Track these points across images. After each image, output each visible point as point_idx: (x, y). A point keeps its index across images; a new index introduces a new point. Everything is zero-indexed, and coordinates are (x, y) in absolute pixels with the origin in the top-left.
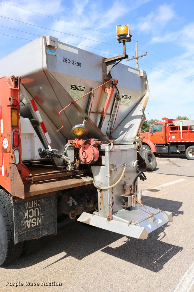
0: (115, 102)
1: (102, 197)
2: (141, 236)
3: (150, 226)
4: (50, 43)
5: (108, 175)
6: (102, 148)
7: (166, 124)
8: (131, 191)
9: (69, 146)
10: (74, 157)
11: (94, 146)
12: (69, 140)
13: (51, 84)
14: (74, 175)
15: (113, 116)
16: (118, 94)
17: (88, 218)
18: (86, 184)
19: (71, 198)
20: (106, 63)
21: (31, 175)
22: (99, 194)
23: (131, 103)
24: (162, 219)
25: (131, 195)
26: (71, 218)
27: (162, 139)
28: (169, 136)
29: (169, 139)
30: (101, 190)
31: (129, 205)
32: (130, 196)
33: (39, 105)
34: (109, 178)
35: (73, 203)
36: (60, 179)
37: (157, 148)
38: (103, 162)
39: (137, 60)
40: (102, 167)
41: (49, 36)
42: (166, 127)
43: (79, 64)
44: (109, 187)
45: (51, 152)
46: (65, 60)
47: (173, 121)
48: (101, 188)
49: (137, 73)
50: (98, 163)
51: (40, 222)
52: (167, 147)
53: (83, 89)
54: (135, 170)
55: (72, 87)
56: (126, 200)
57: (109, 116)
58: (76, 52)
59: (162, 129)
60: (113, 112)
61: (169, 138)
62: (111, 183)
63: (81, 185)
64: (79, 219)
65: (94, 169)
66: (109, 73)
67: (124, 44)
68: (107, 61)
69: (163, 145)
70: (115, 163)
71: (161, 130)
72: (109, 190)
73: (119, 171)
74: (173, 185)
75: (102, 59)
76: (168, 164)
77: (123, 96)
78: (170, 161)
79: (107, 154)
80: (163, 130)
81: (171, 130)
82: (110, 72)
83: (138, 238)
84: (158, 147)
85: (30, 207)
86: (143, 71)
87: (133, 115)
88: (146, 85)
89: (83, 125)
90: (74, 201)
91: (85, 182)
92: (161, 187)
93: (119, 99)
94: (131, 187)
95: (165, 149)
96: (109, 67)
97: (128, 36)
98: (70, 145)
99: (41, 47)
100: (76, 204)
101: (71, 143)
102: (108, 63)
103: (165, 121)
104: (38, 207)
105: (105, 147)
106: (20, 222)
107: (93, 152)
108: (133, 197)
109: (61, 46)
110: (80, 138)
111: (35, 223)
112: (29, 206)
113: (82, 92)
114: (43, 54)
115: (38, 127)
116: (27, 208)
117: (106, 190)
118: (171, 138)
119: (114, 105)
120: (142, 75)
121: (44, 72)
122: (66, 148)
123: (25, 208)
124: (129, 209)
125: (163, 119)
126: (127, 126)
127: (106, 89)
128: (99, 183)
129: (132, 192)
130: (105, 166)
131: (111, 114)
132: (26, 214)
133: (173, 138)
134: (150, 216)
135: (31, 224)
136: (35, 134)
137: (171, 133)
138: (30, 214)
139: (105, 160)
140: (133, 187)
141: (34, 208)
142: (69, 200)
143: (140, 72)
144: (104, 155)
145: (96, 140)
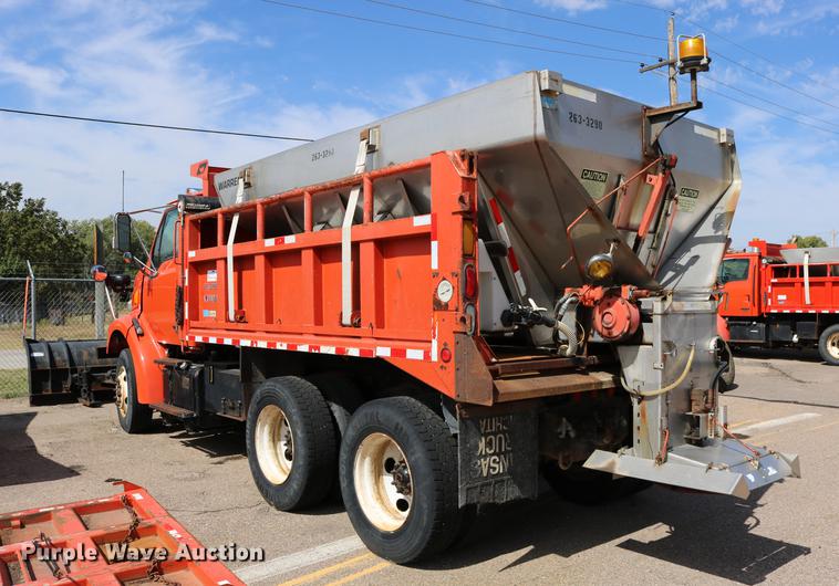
0: (666, 204)
1: (642, 414)
2: (735, 490)
3: (751, 477)
4: (550, 84)
5: (659, 364)
6: (643, 307)
7: (760, 257)
8: (706, 402)
9: (571, 302)
10: (577, 326)
11: (630, 301)
12: (567, 290)
13: (546, 169)
14: (575, 366)
15: (660, 237)
16: (672, 187)
17: (610, 460)
18: (604, 387)
19: (564, 420)
20: (649, 117)
21: (494, 360)
22: (636, 408)
23: (699, 207)
24: (775, 467)
25: (706, 411)
26: (563, 468)
27: (749, 304)
28: (770, 296)
29: (769, 304)
30: (642, 398)
31: (702, 434)
32: (704, 415)
33: (506, 213)
34: (660, 372)
35: (568, 432)
36: (545, 372)
37: (732, 328)
38: (647, 337)
39: (671, 69)
40: (641, 347)
41: (546, 71)
42: (759, 267)
43: (599, 125)
44: (660, 390)
45: (536, 312)
46: (573, 117)
47: (781, 251)
48: (643, 393)
49: (713, 135)
50: (635, 339)
51: (506, 464)
52: (762, 326)
53: (603, 177)
54: (712, 360)
55: (585, 173)
56: (695, 422)
57: (652, 236)
58: (592, 98)
59: (747, 271)
60: (659, 227)
61: (769, 300)
62: (665, 382)
63: (593, 388)
64: (588, 465)
65: (623, 352)
66: (657, 141)
67: (694, 77)
68: (652, 114)
69: (751, 319)
70: (672, 338)
71: (745, 276)
72: (659, 398)
73: (681, 357)
74: (785, 426)
75: (640, 109)
76: (767, 375)
77: (683, 191)
78: (771, 367)
79: (657, 319)
80: (750, 276)
81: (775, 277)
82: (658, 137)
83: (730, 493)
84: (735, 325)
85: (489, 431)
86: (728, 130)
87: (696, 236)
88: (732, 163)
89: (609, 255)
90: (570, 428)
91: (601, 383)
92: (753, 429)
93: (672, 197)
94: (706, 393)
95: (756, 332)
96: (657, 128)
97: (704, 61)
98: (574, 298)
99: (532, 93)
100: (572, 434)
101: (574, 295)
102: (654, 119)
103: (756, 250)
104: (504, 432)
105: (654, 304)
106: (470, 460)
107: (627, 314)
108: (710, 418)
109: (568, 90)
110: (595, 283)
111: (497, 466)
112: (486, 429)
113: (602, 184)
114: (535, 108)
115: (501, 258)
116: (482, 430)
117: (654, 397)
118: (775, 301)
119: (664, 212)
120: (723, 140)
121: (537, 143)
122: (564, 306)
123: (480, 431)
124: (701, 443)
125: (752, 244)
126: (683, 261)
127: (649, 176)
128: (637, 384)
129: (709, 406)
130: (651, 344)
131: (655, 231)
132: (482, 445)
133: (780, 301)
134: (750, 458)
135: (490, 467)
136: (495, 275)
137: (774, 285)
138: (489, 444)
139: (652, 332)
140: (710, 393)
141: (495, 434)
142: (559, 423)
143: (719, 133)
144: (651, 321)
145: (634, 288)
